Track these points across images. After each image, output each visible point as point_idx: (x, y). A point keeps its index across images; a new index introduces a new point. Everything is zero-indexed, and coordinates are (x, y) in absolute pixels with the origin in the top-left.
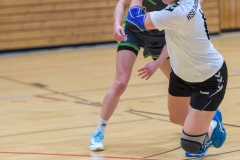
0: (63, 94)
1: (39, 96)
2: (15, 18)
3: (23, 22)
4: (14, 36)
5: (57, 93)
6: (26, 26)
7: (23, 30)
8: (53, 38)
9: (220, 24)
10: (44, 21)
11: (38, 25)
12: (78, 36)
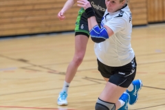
0: (40, 66)
1: (23, 68)
2: (6, 14)
3: (12, 17)
4: (5, 27)
5: (35, 66)
6: (14, 19)
7: (12, 23)
8: (33, 28)
9: (147, 19)
10: (26, 16)
11: (22, 19)
12: (50, 27)
